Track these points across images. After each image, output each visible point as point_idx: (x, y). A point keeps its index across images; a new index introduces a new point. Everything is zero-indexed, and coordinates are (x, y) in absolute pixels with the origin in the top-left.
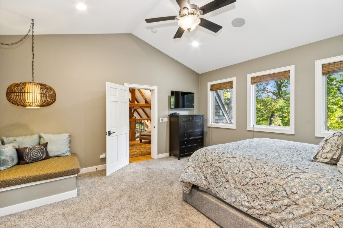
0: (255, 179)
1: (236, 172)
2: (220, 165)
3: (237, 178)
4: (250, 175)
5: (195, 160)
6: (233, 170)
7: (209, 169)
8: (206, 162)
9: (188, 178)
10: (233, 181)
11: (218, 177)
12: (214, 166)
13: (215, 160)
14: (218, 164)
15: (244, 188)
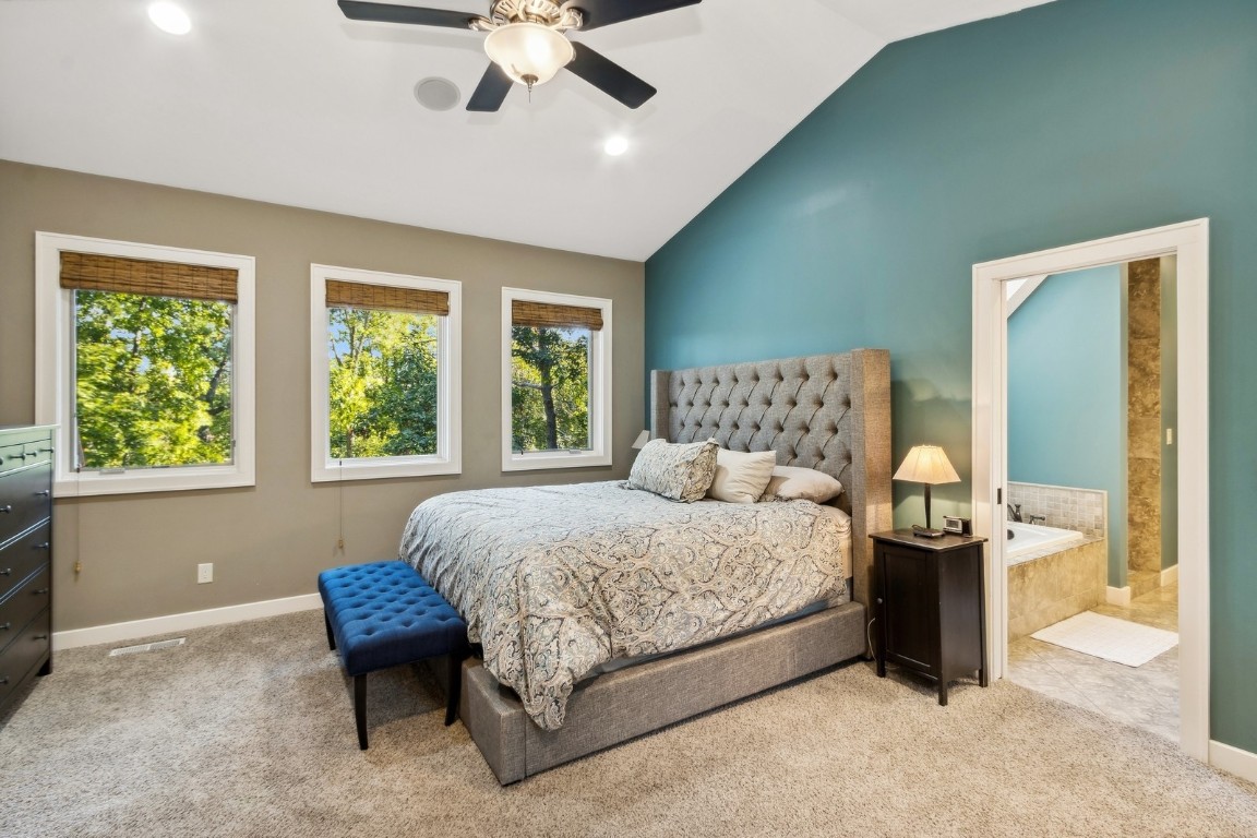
0: (725, 554)
1: (689, 559)
2: (646, 562)
3: (694, 572)
4: (715, 550)
5: (558, 588)
6: (681, 559)
7: (617, 592)
8: (601, 574)
9: (587, 654)
10: (687, 585)
11: (646, 599)
12: (632, 574)
13: (625, 556)
14: (639, 563)
15: (711, 586)
